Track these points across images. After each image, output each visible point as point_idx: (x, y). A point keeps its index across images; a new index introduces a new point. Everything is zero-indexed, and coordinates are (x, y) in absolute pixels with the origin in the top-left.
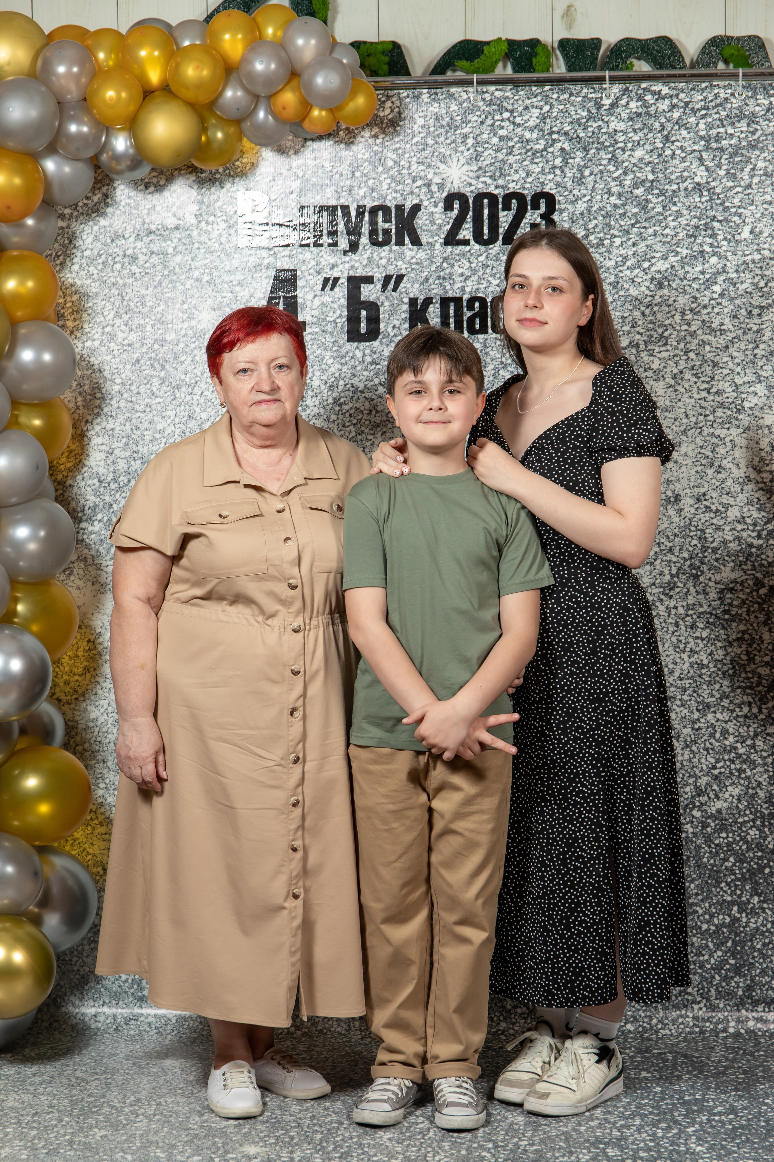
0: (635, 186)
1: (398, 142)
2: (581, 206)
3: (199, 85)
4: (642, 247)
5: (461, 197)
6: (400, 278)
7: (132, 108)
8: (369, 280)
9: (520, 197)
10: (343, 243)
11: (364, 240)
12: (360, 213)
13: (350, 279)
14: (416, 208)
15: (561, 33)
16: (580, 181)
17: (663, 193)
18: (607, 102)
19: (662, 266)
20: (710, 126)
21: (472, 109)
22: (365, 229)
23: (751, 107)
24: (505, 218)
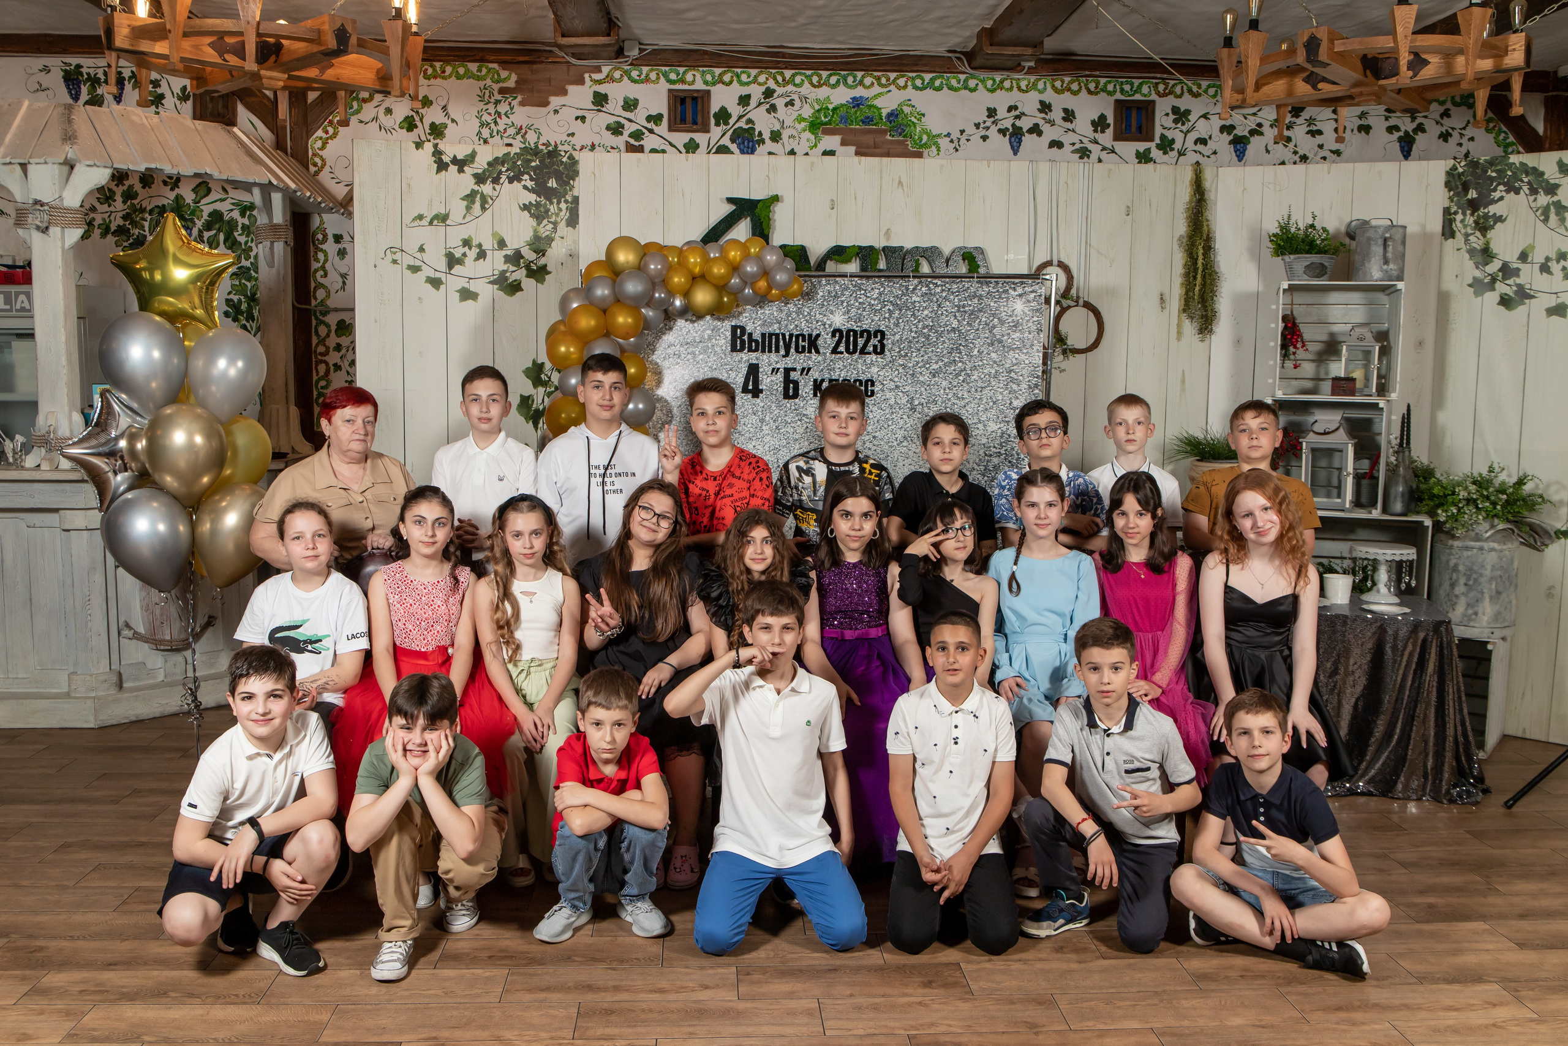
0: (924, 328)
1: (810, 304)
2: (897, 337)
3: (722, 277)
4: (926, 357)
5: (840, 331)
6: (809, 369)
7: (687, 287)
8: (794, 370)
9: (868, 332)
10: (782, 352)
11: (792, 350)
12: (791, 336)
13: (785, 369)
14: (818, 336)
15: (884, 244)
16: (897, 325)
17: (936, 332)
18: (911, 287)
19: (935, 366)
20: (960, 300)
21: (847, 288)
22: (793, 345)
23: (980, 292)
24: (861, 342)
